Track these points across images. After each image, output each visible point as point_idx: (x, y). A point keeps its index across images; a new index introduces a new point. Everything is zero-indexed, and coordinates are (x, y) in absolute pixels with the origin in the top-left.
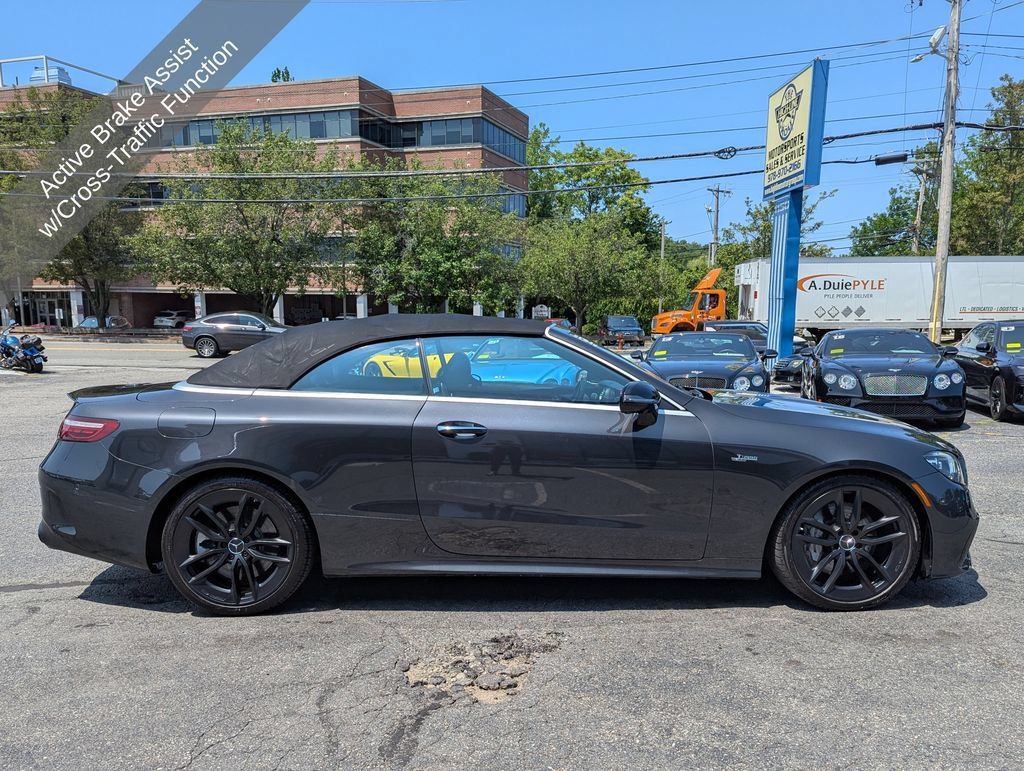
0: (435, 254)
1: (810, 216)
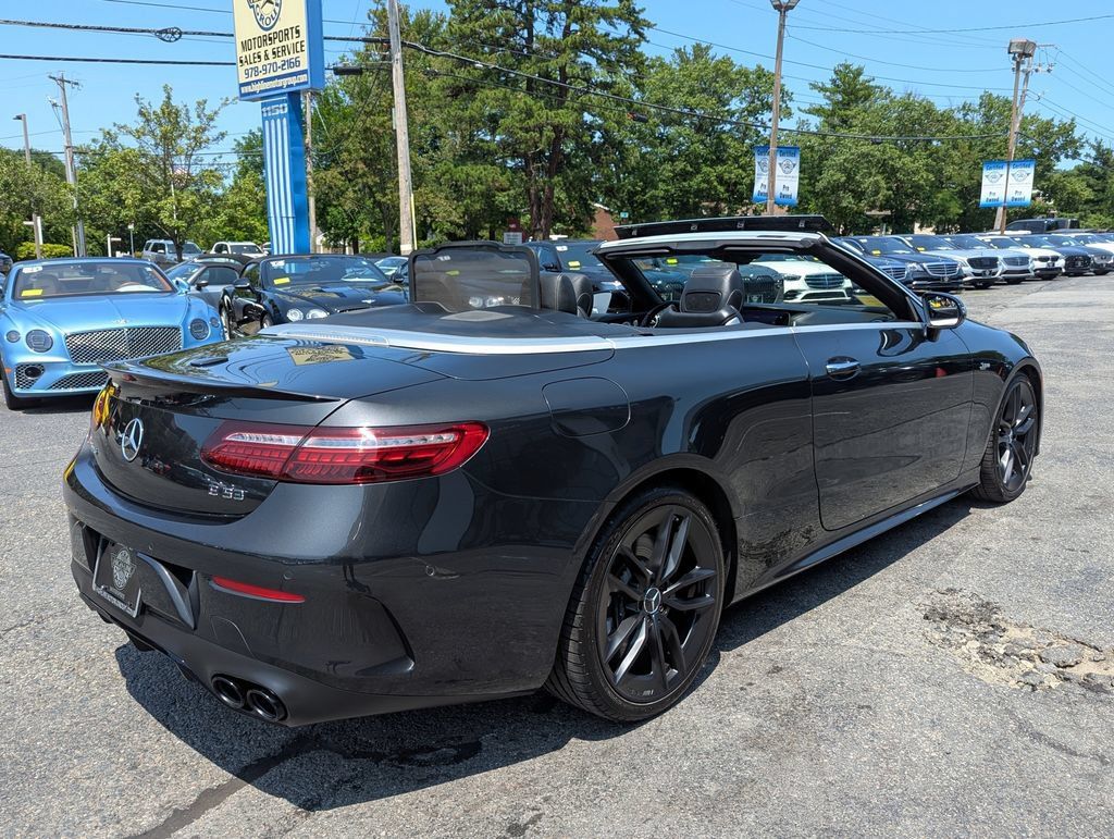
1: (212, 124)
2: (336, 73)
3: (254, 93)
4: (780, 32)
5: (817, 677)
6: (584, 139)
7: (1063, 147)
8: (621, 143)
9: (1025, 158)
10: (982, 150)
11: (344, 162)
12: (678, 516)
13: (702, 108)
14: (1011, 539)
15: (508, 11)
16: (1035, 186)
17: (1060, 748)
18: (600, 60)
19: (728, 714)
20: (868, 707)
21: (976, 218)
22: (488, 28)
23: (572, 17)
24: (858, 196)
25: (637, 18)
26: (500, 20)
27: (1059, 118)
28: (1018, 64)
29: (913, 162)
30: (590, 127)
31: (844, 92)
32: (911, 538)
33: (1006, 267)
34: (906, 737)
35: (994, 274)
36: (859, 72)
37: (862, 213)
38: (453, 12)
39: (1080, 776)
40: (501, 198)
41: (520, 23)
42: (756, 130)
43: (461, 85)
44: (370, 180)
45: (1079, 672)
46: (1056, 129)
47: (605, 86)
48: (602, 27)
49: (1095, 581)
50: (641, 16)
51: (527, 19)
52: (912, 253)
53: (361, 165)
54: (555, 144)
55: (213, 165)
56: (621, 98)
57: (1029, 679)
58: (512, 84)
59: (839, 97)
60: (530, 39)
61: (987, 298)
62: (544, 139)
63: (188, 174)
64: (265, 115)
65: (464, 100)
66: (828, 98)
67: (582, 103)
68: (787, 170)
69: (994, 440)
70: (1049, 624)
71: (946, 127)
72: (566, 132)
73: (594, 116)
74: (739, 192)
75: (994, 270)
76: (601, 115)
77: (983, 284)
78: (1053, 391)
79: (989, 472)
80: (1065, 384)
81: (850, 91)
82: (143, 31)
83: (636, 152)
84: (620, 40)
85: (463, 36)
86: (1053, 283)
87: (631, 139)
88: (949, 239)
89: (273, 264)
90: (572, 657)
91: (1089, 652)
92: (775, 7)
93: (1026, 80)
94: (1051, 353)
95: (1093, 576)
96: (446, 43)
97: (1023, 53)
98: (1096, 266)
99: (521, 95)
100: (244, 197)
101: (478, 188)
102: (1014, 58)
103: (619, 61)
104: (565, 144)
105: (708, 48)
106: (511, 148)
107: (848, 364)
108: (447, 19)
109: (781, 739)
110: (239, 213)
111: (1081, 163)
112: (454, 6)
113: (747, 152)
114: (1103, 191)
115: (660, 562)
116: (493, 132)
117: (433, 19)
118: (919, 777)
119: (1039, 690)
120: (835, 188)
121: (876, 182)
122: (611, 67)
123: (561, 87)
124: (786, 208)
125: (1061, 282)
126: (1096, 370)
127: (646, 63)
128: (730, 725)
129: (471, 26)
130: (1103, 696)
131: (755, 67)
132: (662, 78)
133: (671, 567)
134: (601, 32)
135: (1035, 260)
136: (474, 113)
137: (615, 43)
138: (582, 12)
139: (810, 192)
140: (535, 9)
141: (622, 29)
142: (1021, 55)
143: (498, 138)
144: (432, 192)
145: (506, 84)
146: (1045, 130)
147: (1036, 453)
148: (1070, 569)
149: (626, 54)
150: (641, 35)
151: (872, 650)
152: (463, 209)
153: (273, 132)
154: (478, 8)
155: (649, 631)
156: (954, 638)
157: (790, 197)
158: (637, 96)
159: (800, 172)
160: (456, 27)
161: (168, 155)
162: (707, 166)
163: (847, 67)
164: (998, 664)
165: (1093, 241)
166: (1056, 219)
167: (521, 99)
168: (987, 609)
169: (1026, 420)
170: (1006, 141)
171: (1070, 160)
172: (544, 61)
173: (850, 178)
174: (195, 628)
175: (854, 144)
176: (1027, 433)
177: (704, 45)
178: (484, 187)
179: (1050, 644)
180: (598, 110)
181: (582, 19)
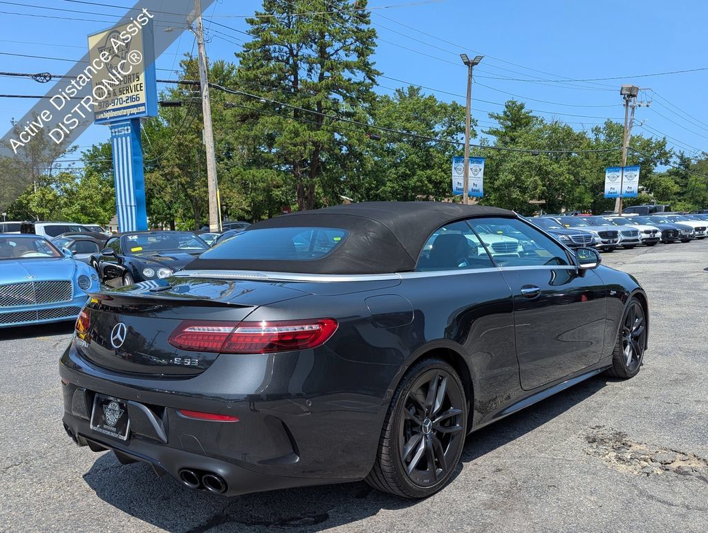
2: (162, 106)
3: (106, 119)
4: (469, 80)
5: (523, 473)
6: (336, 151)
7: (659, 158)
8: (361, 154)
9: (634, 164)
10: (605, 160)
11: (164, 167)
12: (441, 376)
13: (416, 130)
14: (633, 398)
15: (280, 63)
16: (640, 183)
17: (664, 502)
18: (345, 97)
19: (473, 493)
20: (554, 486)
21: (602, 205)
22: (266, 74)
23: (325, 67)
24: (524, 190)
25: (370, 69)
26: (275, 68)
27: (657, 137)
28: (627, 102)
29: (559, 168)
30: (339, 143)
31: (512, 120)
32: (572, 400)
33: (624, 238)
34: (577, 500)
35: (616, 242)
36: (522, 107)
37: (526, 202)
38: (241, 63)
39: (676, 515)
40: (277, 193)
41: (288, 71)
42: (453, 146)
43: (248, 113)
44: (183, 180)
45: (674, 466)
46: (653, 145)
47: (348, 115)
48: (346, 74)
49: (683, 419)
50: (373, 67)
51: (293, 68)
52: (561, 229)
53: (176, 170)
54: (315, 154)
55: (68, 169)
56: (359, 123)
57: (645, 470)
58: (284, 113)
59: (509, 123)
60: (295, 82)
61: (611, 258)
62: (307, 151)
63: (51, 176)
64: (114, 134)
65: (250, 123)
66: (502, 123)
67: (333, 127)
68: (476, 173)
69: (620, 339)
70: (656, 442)
71: (581, 144)
72: (323, 146)
73: (342, 135)
74: (442, 189)
75: (615, 240)
76: (346, 135)
77: (609, 249)
78: (655, 314)
79: (618, 360)
80: (662, 310)
81: (516, 119)
82: (23, 75)
83: (371, 160)
84: (359, 84)
85: (248, 80)
86: (654, 248)
87: (367, 151)
88: (585, 219)
89: (130, 237)
90: (384, 457)
91: (679, 456)
92: (466, 63)
93: (633, 112)
94: (653, 292)
95: (681, 417)
96: (237, 84)
97: (630, 94)
98: (682, 236)
99: (290, 121)
100: (92, 191)
101: (261, 185)
102: (624, 98)
103: (358, 98)
104: (321, 154)
105: (418, 89)
106: (284, 157)
107: (534, 289)
108: (237, 67)
109: (505, 503)
110: (88, 203)
111: (671, 168)
112: (241, 59)
113: (448, 160)
114: (686, 186)
115: (431, 403)
116: (270, 146)
117: (226, 67)
118: (585, 518)
119: (651, 476)
120: (508, 185)
121: (535, 181)
122: (353, 102)
123: (318, 115)
124: (475, 199)
125: (658, 247)
126: (683, 301)
127: (378, 99)
128: (475, 498)
129: (254, 72)
130: (688, 477)
131: (451, 103)
132: (389, 110)
133: (438, 407)
134: (346, 78)
135: (642, 232)
136: (257, 133)
137: (355, 86)
138: (332, 65)
139: (490, 187)
140: (299, 62)
141: (359, 76)
142: (629, 96)
143: (274, 150)
144: (228, 188)
145: (279, 113)
146: (647, 145)
147: (646, 348)
148: (667, 413)
149: (363, 93)
150: (373, 80)
151: (554, 459)
152: (250, 200)
153: (120, 146)
154: (258, 60)
155: (426, 443)
156: (602, 451)
157: (478, 191)
158: (371, 121)
159: (484, 174)
160: (244, 73)
161: (35, 162)
162: (420, 170)
163: (514, 103)
164: (627, 464)
165: (680, 220)
166: (655, 205)
167: (291, 124)
168: (619, 436)
169: (639, 327)
170: (621, 153)
171: (663, 165)
172: (305, 97)
173: (518, 178)
174: (168, 443)
175: (519, 155)
176: (640, 335)
177: (416, 87)
178: (265, 184)
179: (657, 452)
180: (344, 131)
181: (332, 69)
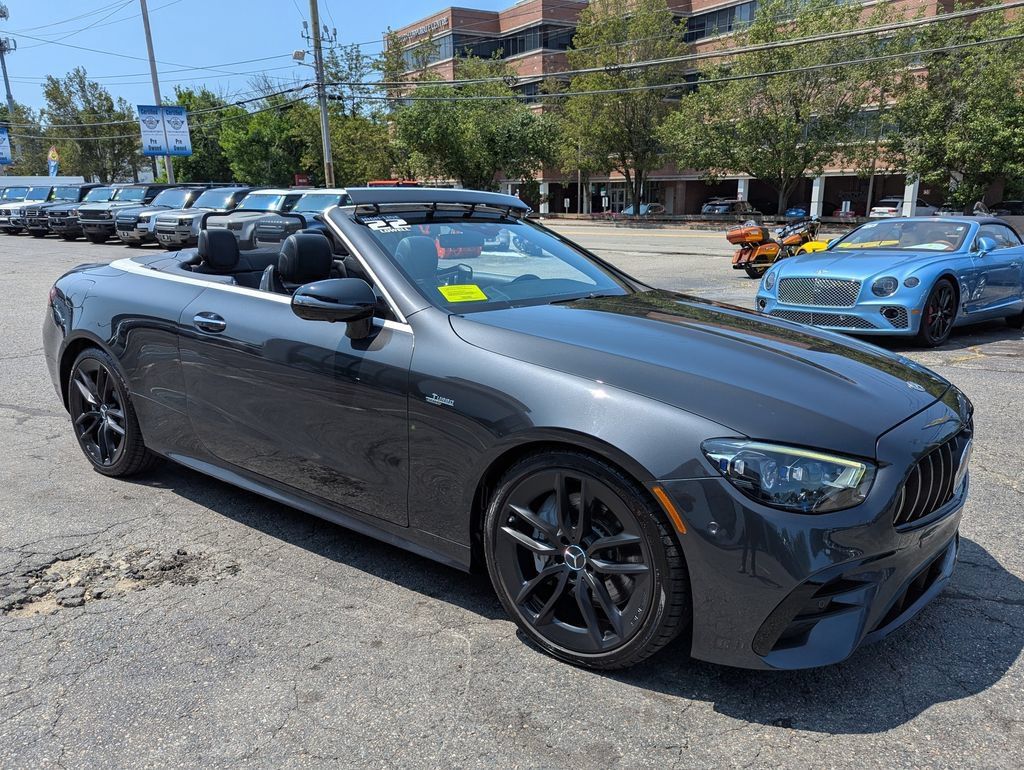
0: (993, 121)
